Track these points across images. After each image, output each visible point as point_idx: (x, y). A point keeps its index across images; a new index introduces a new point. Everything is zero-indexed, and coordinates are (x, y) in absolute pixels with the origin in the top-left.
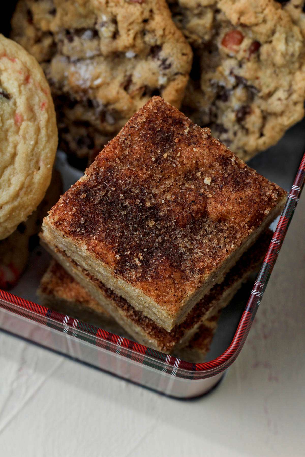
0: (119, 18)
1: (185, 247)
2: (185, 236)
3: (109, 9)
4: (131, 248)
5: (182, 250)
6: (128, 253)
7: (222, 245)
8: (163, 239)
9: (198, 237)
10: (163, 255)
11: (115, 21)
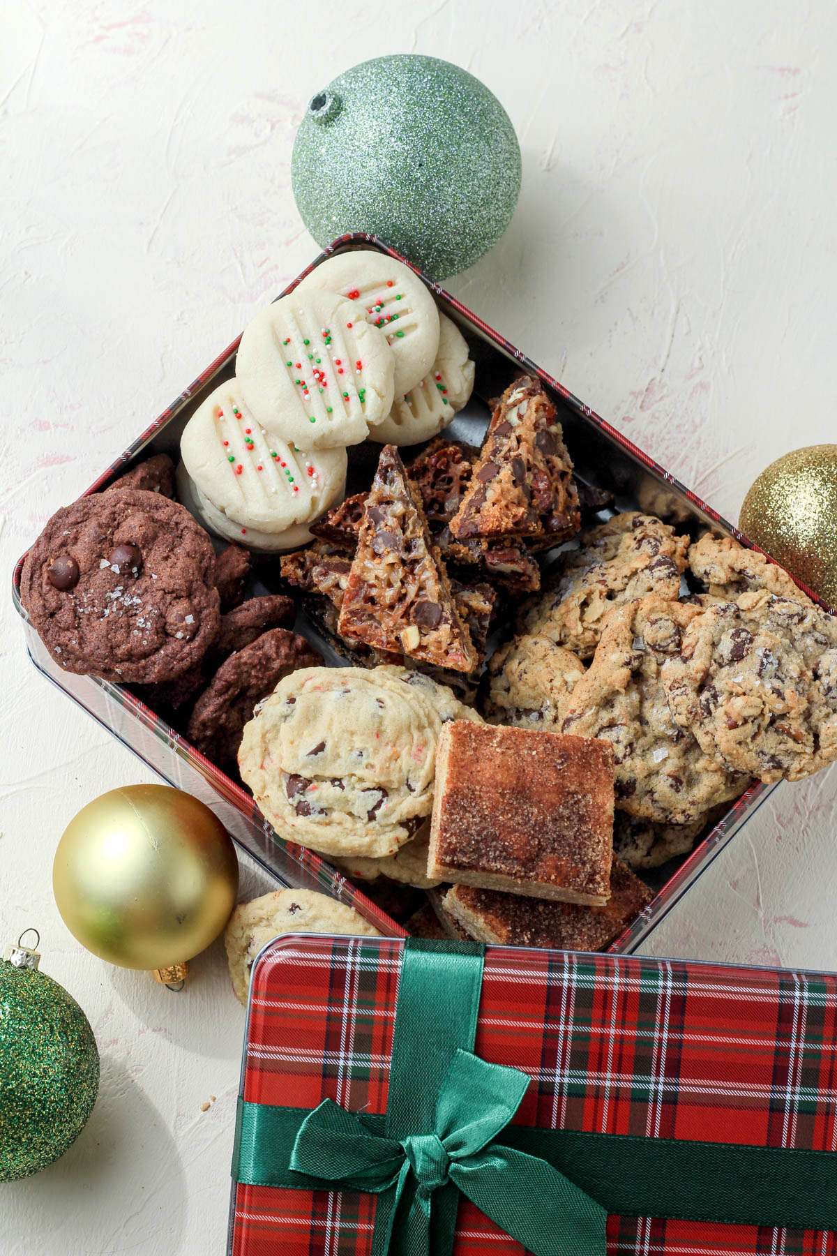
0: (559, 705)
1: (567, 932)
2: (568, 923)
3: (552, 696)
4: (521, 926)
5: (564, 934)
6: (518, 930)
7: (598, 935)
8: (549, 923)
9: (579, 926)
10: (547, 937)
11: (556, 707)
